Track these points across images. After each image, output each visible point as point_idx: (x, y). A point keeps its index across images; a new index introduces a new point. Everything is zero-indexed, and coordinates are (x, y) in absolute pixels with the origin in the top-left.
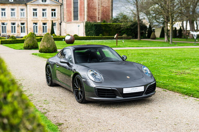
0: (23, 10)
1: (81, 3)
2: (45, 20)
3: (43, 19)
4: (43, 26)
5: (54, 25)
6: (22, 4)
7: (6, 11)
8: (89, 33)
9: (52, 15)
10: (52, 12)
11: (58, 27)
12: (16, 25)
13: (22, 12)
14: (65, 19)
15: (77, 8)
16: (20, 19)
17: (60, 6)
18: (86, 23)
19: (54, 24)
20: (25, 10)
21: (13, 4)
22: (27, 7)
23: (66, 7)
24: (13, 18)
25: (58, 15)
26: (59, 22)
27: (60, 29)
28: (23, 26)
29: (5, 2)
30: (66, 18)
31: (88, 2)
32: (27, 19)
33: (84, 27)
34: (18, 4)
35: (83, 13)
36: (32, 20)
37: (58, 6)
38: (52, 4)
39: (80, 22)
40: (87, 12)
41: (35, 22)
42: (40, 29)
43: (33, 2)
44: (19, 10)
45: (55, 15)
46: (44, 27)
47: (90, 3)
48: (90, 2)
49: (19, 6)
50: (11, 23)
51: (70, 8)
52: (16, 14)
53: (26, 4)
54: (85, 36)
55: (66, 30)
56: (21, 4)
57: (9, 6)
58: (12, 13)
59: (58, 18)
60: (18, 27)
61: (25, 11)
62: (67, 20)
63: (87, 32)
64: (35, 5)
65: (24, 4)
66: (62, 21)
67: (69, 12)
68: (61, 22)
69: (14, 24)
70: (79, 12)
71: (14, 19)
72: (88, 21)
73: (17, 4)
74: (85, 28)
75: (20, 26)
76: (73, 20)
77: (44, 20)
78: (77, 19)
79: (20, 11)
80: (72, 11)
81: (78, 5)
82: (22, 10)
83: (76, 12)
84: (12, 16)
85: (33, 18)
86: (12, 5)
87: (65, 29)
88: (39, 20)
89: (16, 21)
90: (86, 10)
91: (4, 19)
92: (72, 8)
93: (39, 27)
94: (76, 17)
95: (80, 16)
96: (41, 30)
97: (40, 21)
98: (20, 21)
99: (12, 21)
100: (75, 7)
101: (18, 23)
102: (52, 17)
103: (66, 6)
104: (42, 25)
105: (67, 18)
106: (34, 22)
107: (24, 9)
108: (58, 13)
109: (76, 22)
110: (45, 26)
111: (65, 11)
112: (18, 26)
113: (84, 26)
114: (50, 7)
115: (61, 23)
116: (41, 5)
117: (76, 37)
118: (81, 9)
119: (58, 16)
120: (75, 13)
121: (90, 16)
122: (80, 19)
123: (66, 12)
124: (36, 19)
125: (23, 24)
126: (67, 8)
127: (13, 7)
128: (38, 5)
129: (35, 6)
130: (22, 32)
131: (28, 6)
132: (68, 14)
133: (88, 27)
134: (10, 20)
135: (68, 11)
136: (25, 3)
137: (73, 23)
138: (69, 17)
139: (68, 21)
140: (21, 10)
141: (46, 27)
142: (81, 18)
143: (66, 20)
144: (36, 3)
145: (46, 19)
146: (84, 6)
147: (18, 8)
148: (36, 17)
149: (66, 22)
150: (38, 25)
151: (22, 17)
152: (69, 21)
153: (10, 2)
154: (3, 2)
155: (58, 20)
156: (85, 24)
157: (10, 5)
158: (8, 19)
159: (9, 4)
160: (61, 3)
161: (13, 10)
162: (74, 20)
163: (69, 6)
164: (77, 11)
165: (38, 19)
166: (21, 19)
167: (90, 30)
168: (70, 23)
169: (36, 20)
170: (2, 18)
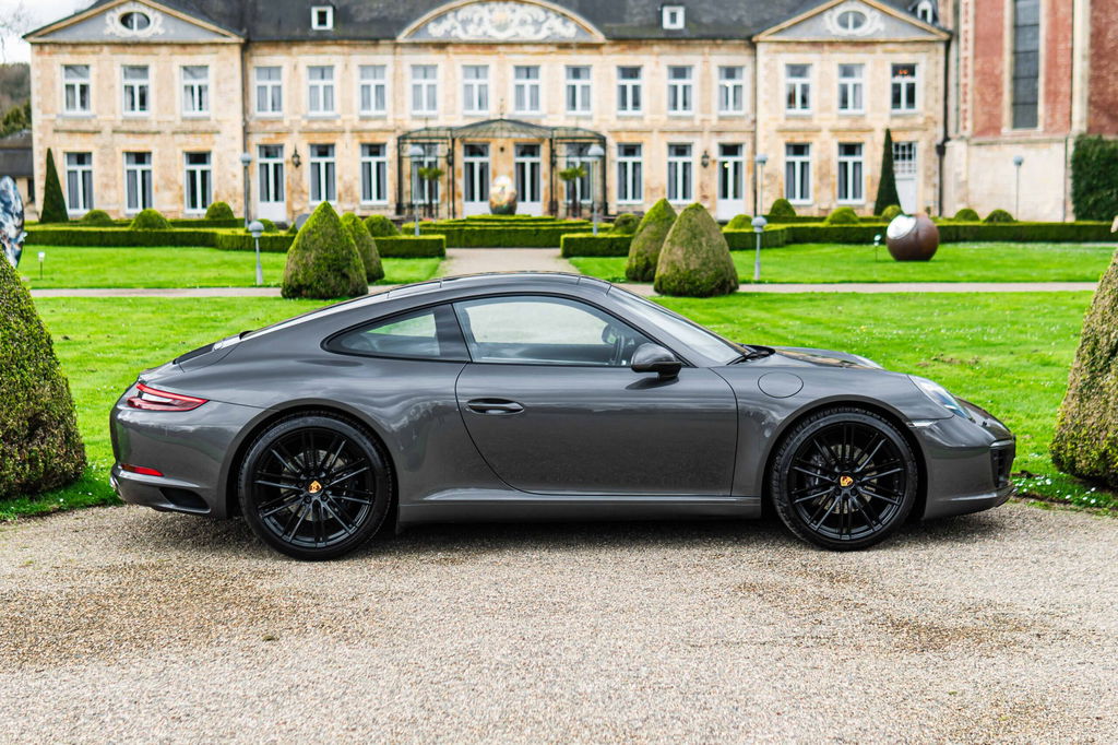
0: (737, 73)
1: (1054, 26)
2: (855, 126)
3: (845, 124)
4: (840, 163)
5: (897, 157)
6: (731, 38)
7: (643, 81)
8: (1091, 201)
9: (896, 101)
10: (898, 79)
11: (928, 169)
12: (695, 158)
13: (730, 83)
14: (965, 119)
15: (1031, 55)
16: (714, 121)
17: (942, 48)
18: (1077, 144)
19: (907, 153)
20: (747, 73)
21: (683, 42)
22: (755, 55)
23: (970, 53)
24: (679, 118)
25: (926, 99)
26: (936, 136)
27: (937, 180)
28: (730, 161)
29: (639, 34)
30: (969, 115)
31: (1094, 20)
32: (755, 122)
33: (1070, 165)
34: (711, 42)
35: (1064, 88)
36: (782, 131)
37: (932, 46)
38: (892, 38)
39: (1047, 137)
40: (1087, 78)
41: (799, 139)
42: (823, 176)
43: (790, 27)
44: (715, 72)
45: (911, 100)
46: (846, 164)
47: (1107, 30)
48: (1107, 24)
49: (715, 50)
50: (671, 146)
51: (995, 59)
52: (695, 97)
53: (749, 38)
54: (1071, 219)
55: (966, 182)
56: (724, 39)
57: (659, 54)
58: (675, 88)
59: (931, 114)
60: (705, 165)
61: (744, 80)
62: (975, 124)
63: (1084, 194)
64: (799, 43)
65: (740, 39)
66: (951, 133)
67: (988, 80)
68: (947, 139)
69: (681, 150)
70: (1042, 79)
71: (683, 125)
72: (1090, 129)
73: (703, 42)
74: (1070, 173)
75: (714, 161)
76: (1006, 130)
77: (849, 130)
78: (1033, 123)
79: (721, 78)
80: (1002, 72)
81: (1036, 37)
82: (730, 72)
83: (1024, 77)
84: (675, 106)
85: (788, 118)
86: (674, 49)
87: (963, 178)
88: (819, 130)
89: (694, 132)
90: (1081, 67)
91: (633, 125)
92: (1007, 58)
93: (820, 168)
94: (1024, 112)
95: (1047, 101)
96: (828, 185)
97: (825, 135)
98: (719, 133)
99: (673, 132)
100: (1021, 48)
101: (705, 145)
102: (896, 111)
103: (970, 44)
104: (836, 157)
105: (974, 114)
106: (788, 139)
107: (741, 68)
108: (927, 85)
109: (1023, 138)
110: (850, 160)
111: (966, 75)
112: (706, 160)
113: (1069, 158)
114: (886, 52)
115: (948, 144)
116: (831, 43)
117: (999, 224)
118: (1053, 64)
119: (931, 103)
120: (1021, 89)
121: (1104, 101)
122: (1049, 121)
123: (970, 81)
124: (800, 124)
125: (730, 150)
126: (975, 57)
127: (680, 60)
128: (814, 44)
129: (801, 48)
130: (725, 195)
131: (761, 48)
132: (982, 95)
133: (1087, 164)
134: (663, 132)
135: (984, 74)
136: (746, 33)
137: (1007, 143)
138: (986, 109)
139: (982, 132)
140: (724, 73)
141: (857, 165)
142: (1052, 116)
143: (969, 124)
144: (803, 34)
145: (860, 124)
146: (1069, 45)
147: (706, 63)
148: (805, 112)
149: (968, 141)
150: (812, 157)
151: (731, 112)
152: (988, 131)
153: (669, 31)
154: (628, 34)
155: (931, 126)
156: (1071, 149)
157: (666, 48)
158: (652, 120)
159: (658, 44)
160: (950, 26)
161: (679, 72)
162: (1016, 124)
163: (986, 43)
164: (1032, 73)
165: (816, 122)
166: (724, 123)
167: (1097, 188)
168: (991, 144)
169: (804, 130)
170: (619, 118)
